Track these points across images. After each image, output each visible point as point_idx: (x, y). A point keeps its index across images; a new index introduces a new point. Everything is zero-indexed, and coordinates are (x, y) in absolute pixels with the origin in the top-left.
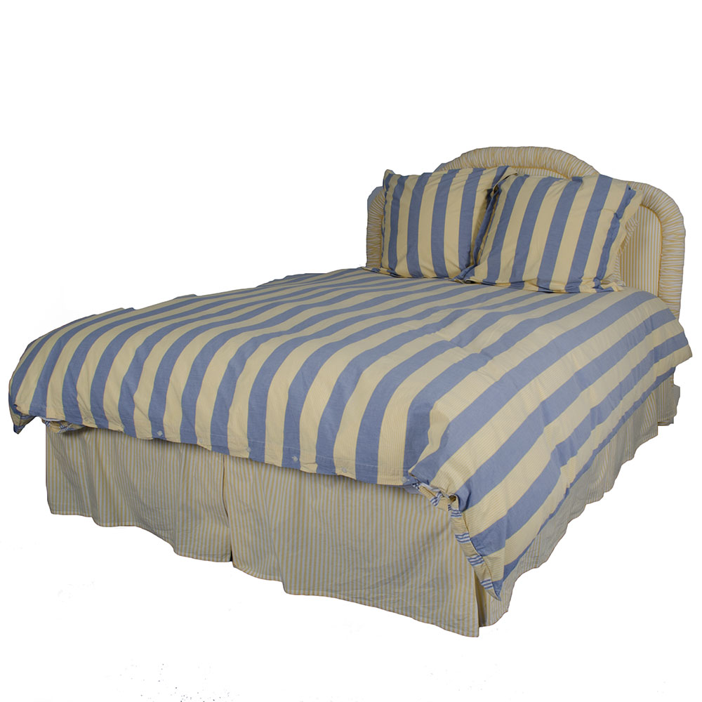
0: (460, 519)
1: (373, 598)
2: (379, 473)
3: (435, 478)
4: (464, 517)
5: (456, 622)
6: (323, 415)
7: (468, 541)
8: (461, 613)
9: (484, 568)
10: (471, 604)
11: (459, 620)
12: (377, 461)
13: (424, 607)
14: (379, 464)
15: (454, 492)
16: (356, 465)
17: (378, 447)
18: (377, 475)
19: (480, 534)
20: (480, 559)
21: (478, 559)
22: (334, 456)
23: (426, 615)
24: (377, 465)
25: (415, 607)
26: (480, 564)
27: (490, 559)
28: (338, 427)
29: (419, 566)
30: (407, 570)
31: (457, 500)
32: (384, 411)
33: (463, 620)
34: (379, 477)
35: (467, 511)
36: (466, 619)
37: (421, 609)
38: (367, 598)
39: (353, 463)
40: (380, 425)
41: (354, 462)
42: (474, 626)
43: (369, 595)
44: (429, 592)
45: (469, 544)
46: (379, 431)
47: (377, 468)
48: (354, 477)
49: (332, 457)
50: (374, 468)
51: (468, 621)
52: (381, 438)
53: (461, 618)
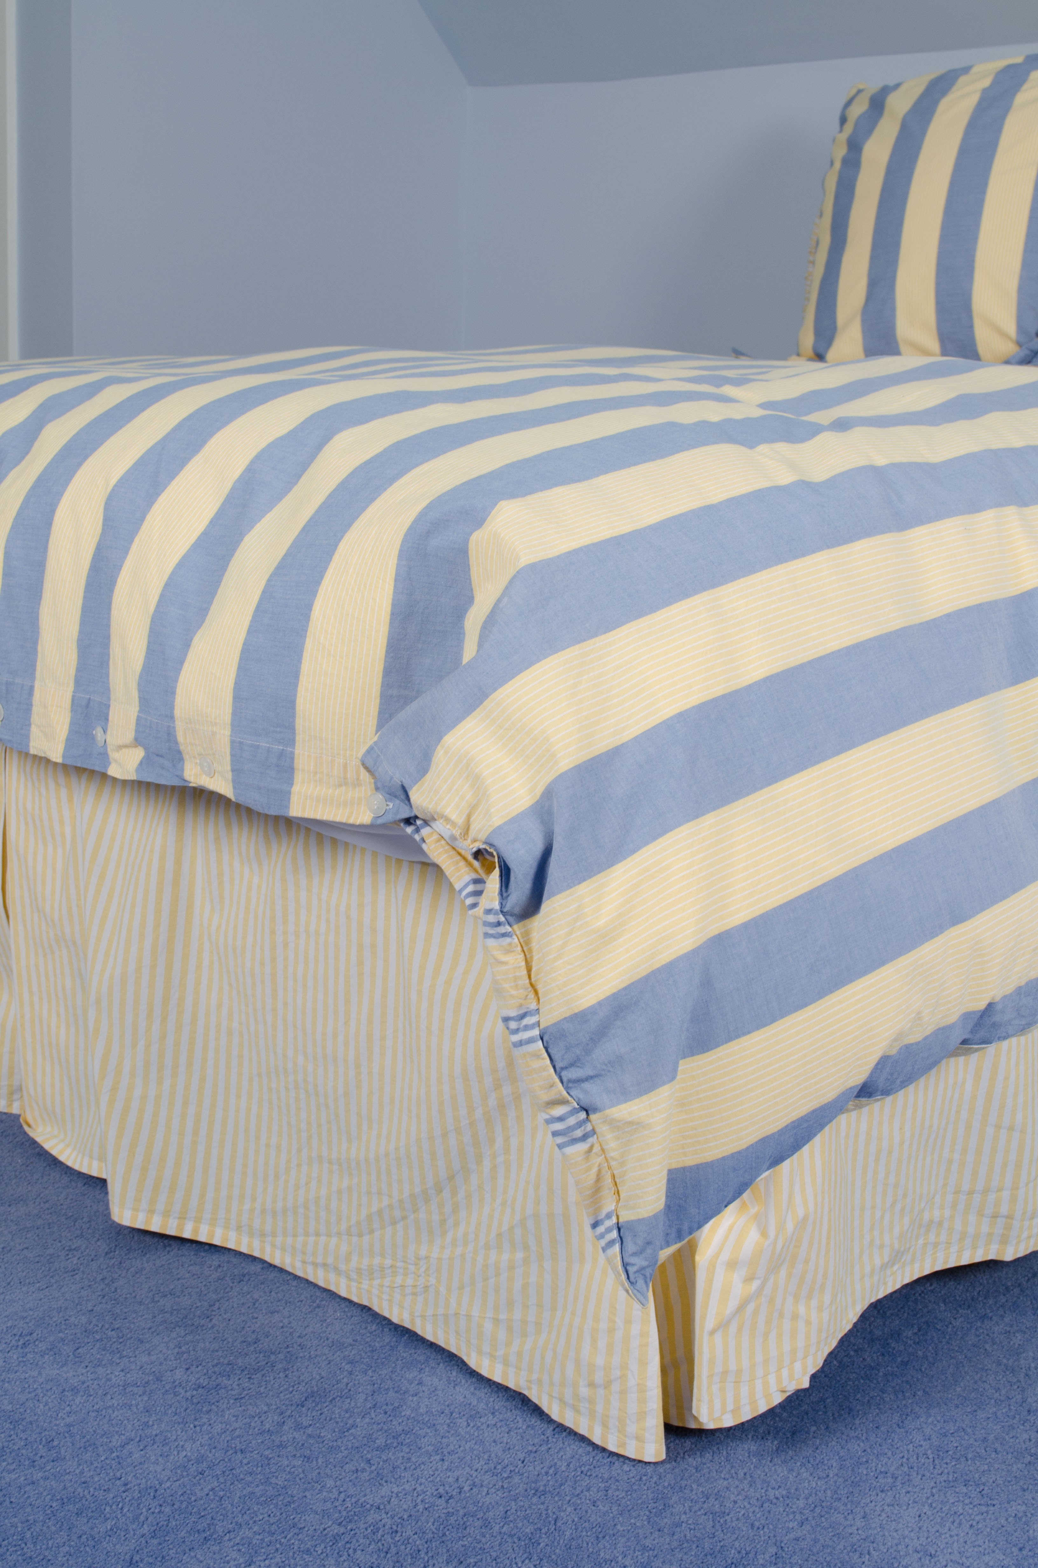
0: (509, 951)
1: (359, 1271)
2: (298, 777)
3: (429, 776)
4: (527, 934)
5: (584, 1391)
6: (173, 573)
7: (530, 1041)
8: (600, 1361)
9: (597, 1160)
10: (635, 1329)
11: (592, 1385)
12: (292, 728)
13: (496, 1321)
14: (299, 738)
15: (483, 836)
16: (233, 742)
17: (296, 675)
18: (290, 781)
19: (581, 1017)
20: (580, 1124)
21: (572, 1121)
22: (177, 712)
23: (500, 1353)
24: (292, 742)
25: (469, 1317)
26: (582, 1147)
27: (611, 1122)
28: (203, 612)
29: (487, 1163)
30: (451, 1178)
31: (497, 872)
32: (336, 546)
33: (607, 1385)
34: (296, 789)
35: (536, 923)
36: (615, 1387)
37: (488, 1326)
38: (343, 1267)
39: (224, 735)
40: (314, 594)
41: (228, 732)
42: (642, 1416)
43: (348, 1260)
44: (512, 1267)
45: (538, 1056)
46: (307, 617)
47: (292, 754)
48: (222, 786)
49: (172, 717)
50: (281, 754)
51: (623, 1392)
52: (309, 644)
53: (599, 1377)
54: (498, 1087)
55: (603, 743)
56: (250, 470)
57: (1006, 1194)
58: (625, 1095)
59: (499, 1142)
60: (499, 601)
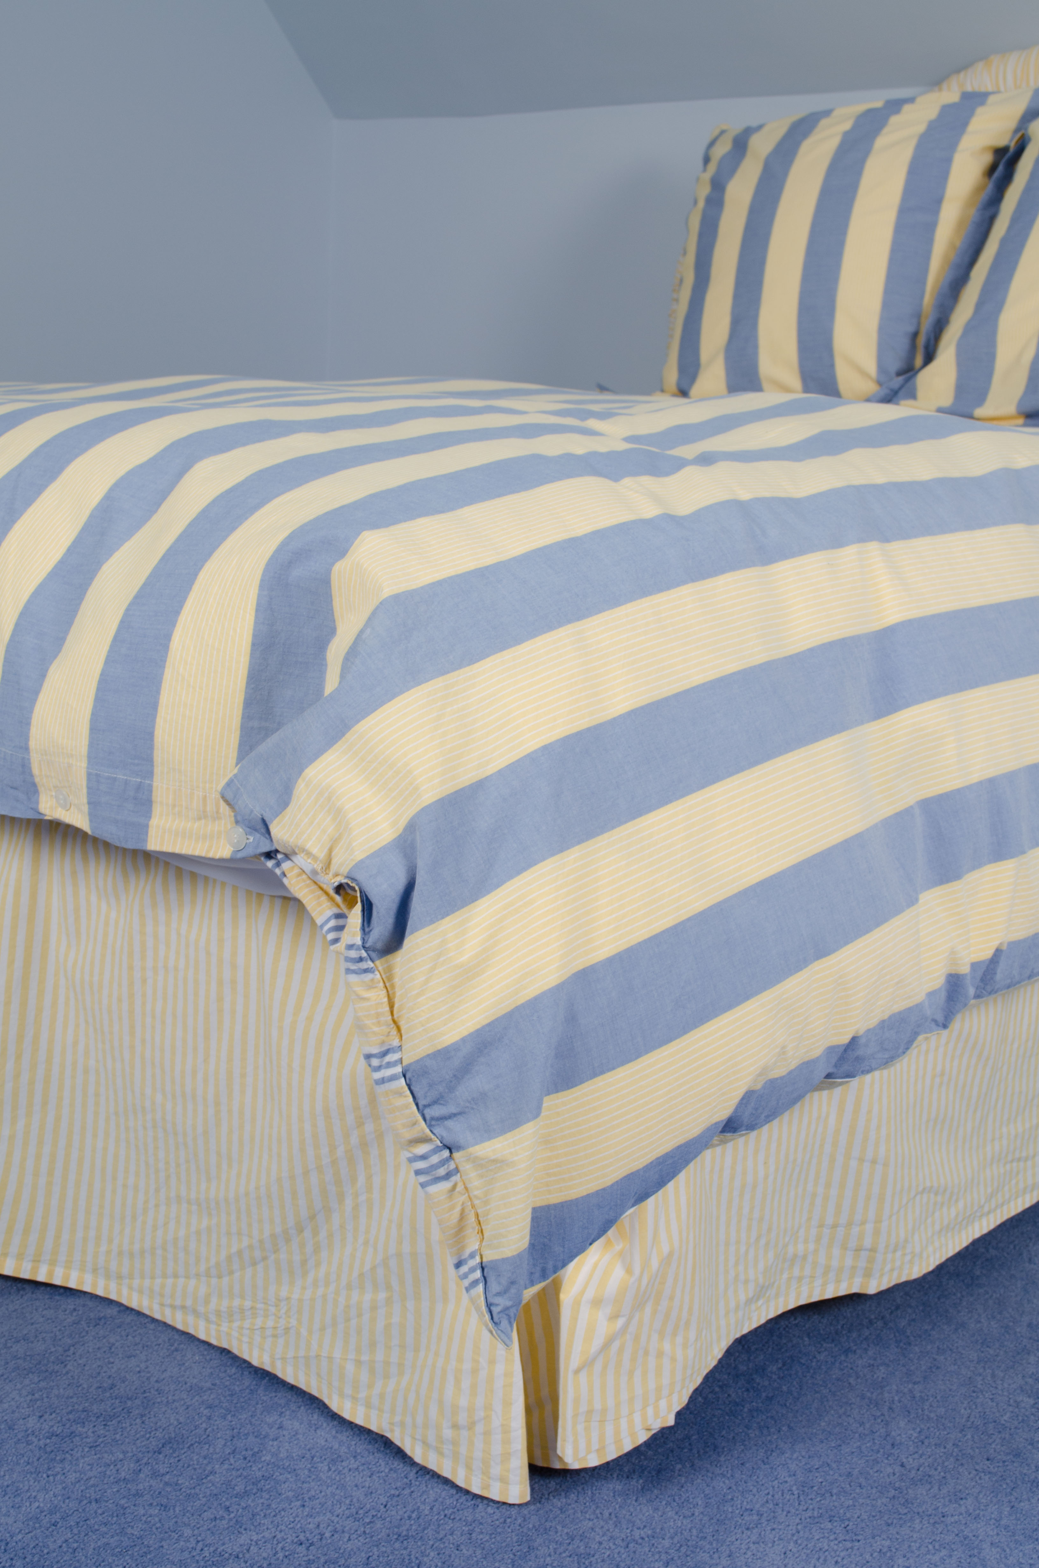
0: (371, 986)
1: (218, 1313)
2: (157, 810)
3: (289, 809)
4: (389, 970)
5: (448, 1433)
6: (29, 602)
7: (393, 1078)
8: (463, 1402)
9: (460, 1199)
10: (500, 1369)
11: (455, 1426)
12: (150, 760)
13: (358, 1363)
14: (157, 770)
15: (345, 870)
16: (89, 775)
17: (155, 706)
18: (148, 814)
19: (444, 1054)
20: (443, 1163)
21: (435, 1159)
22: (32, 744)
23: (362, 1395)
24: (150, 774)
25: (330, 1359)
26: (445, 1185)
27: (476, 1161)
28: (59, 641)
29: (349, 1202)
30: (312, 1217)
31: (358, 907)
32: (195, 575)
33: (471, 1426)
34: (154, 822)
35: (399, 958)
36: (479, 1428)
37: (350, 1368)
38: (201, 1309)
39: (80, 767)
40: (173, 624)
41: (84, 764)
42: (506, 1457)
43: (207, 1302)
44: (374, 1308)
45: (400, 1094)
46: (166, 648)
47: (150, 786)
48: (78, 819)
49: (27, 749)
50: (139, 787)
51: (487, 1433)
52: (168, 675)
53: (462, 1418)
54: (360, 1124)
55: (467, 777)
56: (109, 498)
57: (869, 1227)
58: (489, 1132)
59: (361, 1180)
60: (362, 632)
